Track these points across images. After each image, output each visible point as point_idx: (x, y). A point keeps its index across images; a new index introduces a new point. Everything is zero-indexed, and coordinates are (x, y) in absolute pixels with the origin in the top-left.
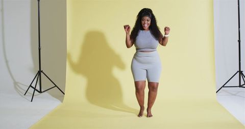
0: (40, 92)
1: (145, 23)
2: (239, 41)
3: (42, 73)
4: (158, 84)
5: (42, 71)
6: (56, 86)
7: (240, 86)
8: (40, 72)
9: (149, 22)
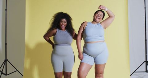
0: (6, 75)
1: (63, 24)
2: (146, 40)
3: (7, 61)
4: (71, 73)
5: (7, 60)
6: (17, 70)
7: (146, 71)
8: (6, 61)
9: (66, 23)
